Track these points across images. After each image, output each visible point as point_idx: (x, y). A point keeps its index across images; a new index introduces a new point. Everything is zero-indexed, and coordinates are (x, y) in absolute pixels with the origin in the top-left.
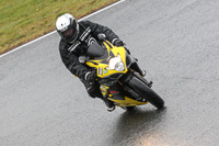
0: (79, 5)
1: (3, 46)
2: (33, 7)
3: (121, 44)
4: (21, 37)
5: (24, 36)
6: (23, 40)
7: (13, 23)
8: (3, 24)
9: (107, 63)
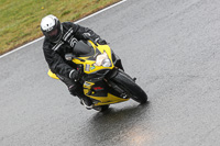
0: (85, 4)
1: (8, 44)
2: (38, 6)
3: (104, 43)
4: (26, 35)
5: (29, 34)
6: (28, 38)
7: (18, 21)
8: (8, 22)
9: (95, 59)
